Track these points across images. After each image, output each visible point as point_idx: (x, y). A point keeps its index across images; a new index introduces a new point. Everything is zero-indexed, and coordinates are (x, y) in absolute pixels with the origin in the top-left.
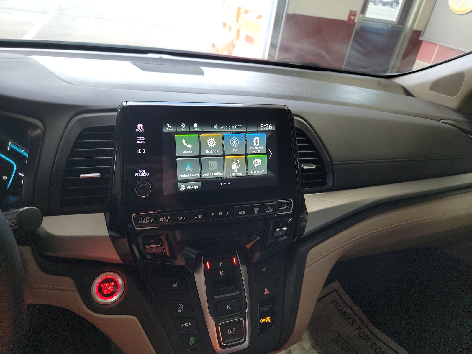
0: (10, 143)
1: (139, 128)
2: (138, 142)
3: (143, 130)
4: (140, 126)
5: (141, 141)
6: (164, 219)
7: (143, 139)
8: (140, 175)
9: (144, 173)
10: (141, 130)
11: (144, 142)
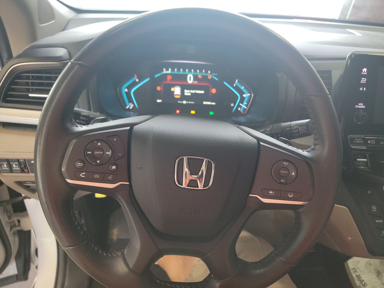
0: (237, 80)
1: (363, 71)
2: (361, 82)
3: (366, 73)
4: (365, 70)
5: (363, 81)
6: (371, 142)
7: (365, 80)
8: (359, 107)
9: (362, 105)
10: (365, 73)
11: (365, 82)
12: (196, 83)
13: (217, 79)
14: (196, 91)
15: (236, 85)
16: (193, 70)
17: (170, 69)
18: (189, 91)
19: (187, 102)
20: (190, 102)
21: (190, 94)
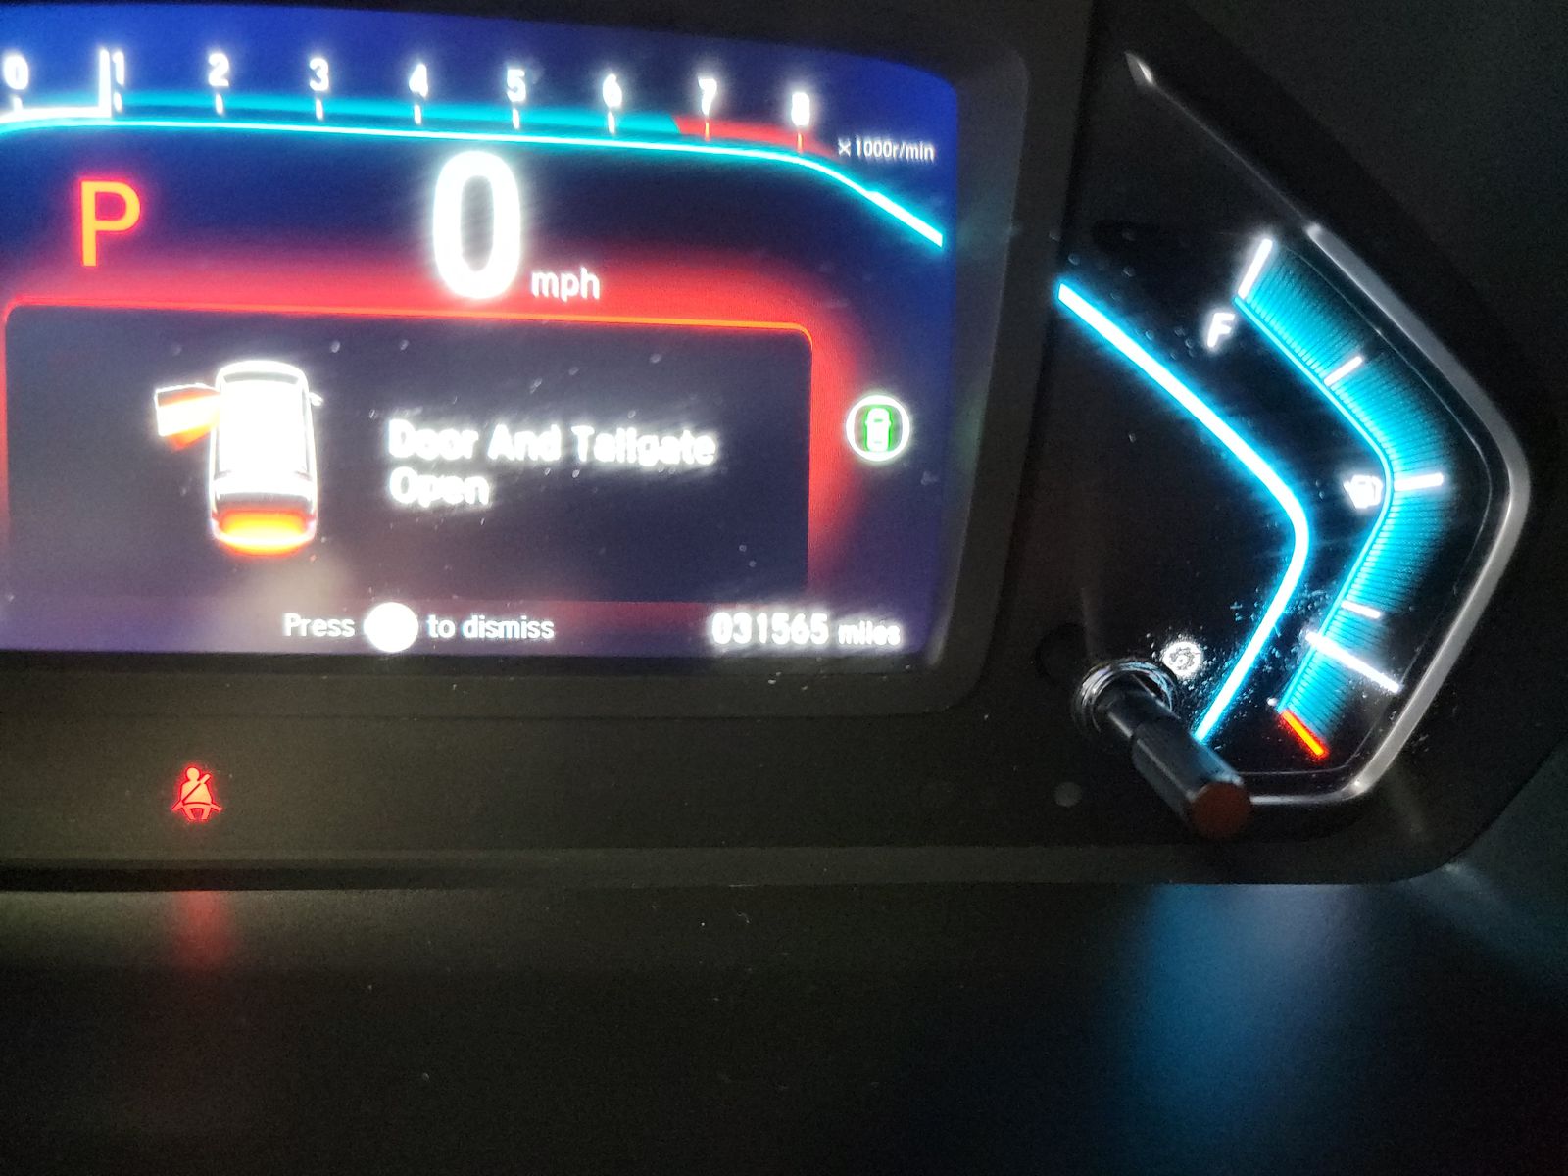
12: (577, 305)
13: (929, 233)
14: (582, 431)
15: (1246, 335)
16: (516, 80)
17: (111, 63)
18: (456, 440)
19: (442, 628)
20: (480, 628)
21: (476, 493)
